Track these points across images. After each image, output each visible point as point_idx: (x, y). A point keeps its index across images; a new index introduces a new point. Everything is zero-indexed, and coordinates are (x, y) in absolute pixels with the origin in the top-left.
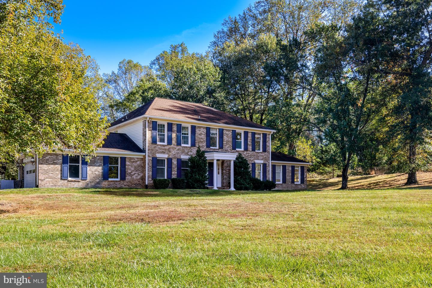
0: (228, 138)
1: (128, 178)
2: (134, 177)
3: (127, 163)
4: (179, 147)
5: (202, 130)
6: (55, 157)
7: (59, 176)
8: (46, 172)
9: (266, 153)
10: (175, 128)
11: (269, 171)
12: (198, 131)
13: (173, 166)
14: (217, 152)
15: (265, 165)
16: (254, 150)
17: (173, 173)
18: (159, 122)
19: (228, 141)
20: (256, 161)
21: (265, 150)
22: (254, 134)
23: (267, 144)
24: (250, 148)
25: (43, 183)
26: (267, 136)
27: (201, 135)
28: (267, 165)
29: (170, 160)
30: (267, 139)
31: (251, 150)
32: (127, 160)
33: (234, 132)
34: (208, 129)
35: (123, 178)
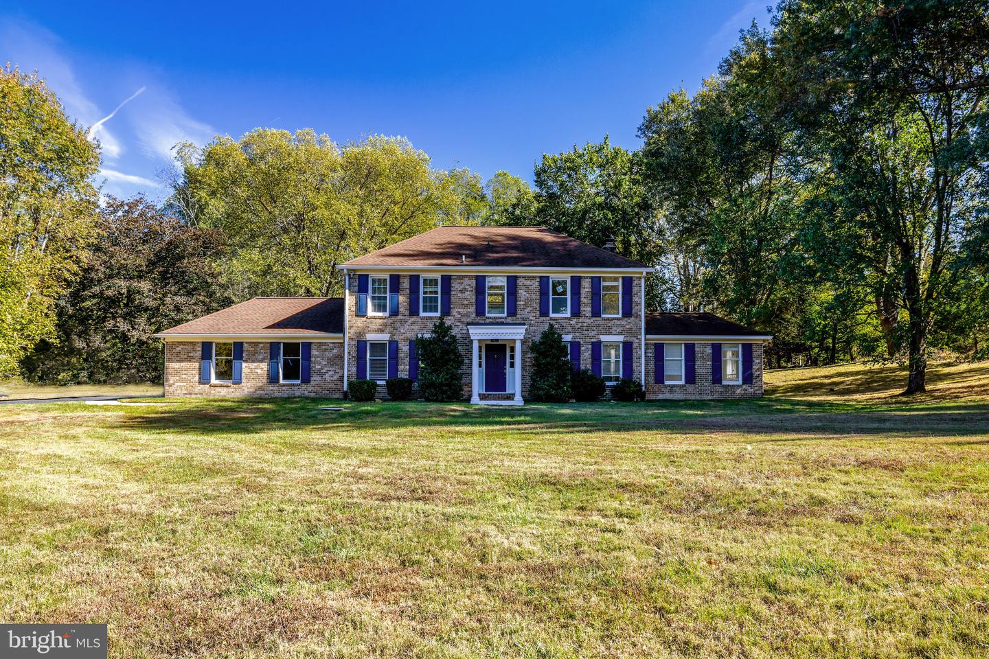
0: (528, 294)
1: (315, 379)
2: (327, 377)
3: (314, 352)
4: (414, 319)
5: (466, 281)
6: (189, 348)
7: (197, 378)
8: (177, 372)
9: (632, 319)
10: (405, 284)
11: (640, 358)
12: (456, 286)
13: (401, 355)
14: (502, 324)
15: (628, 348)
16: (596, 313)
17: (401, 367)
18: (373, 275)
19: (528, 301)
20: (604, 338)
21: (628, 312)
22: (596, 282)
23: (635, 299)
24: (587, 310)
25: (171, 389)
26: (635, 282)
27: (463, 293)
28: (635, 345)
29: (394, 344)
30: (635, 289)
31: (589, 314)
32: (313, 347)
33: (544, 281)
34: (480, 281)
35: (306, 380)
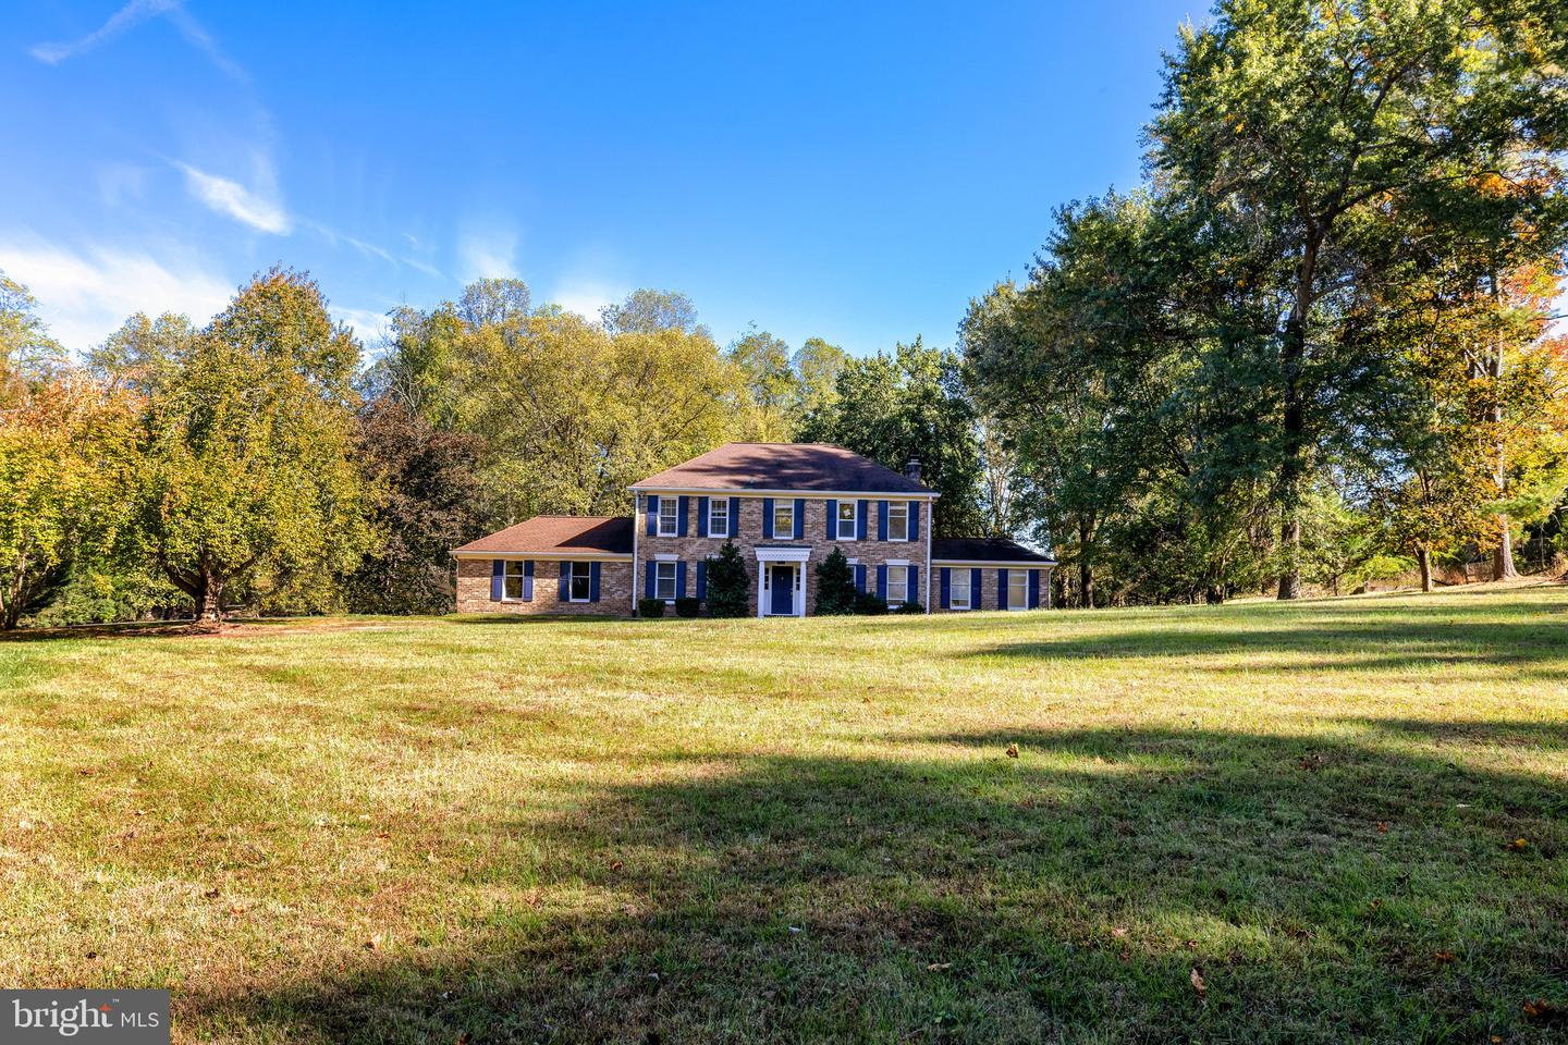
0: (815, 517)
1: (604, 598)
2: (616, 596)
3: (603, 572)
4: (702, 540)
5: (754, 504)
6: (481, 565)
7: (489, 595)
8: (469, 589)
9: (918, 543)
10: (694, 505)
11: (925, 582)
12: (743, 508)
13: (689, 576)
14: (789, 546)
15: (913, 572)
16: (882, 537)
17: (689, 588)
18: (662, 497)
19: (815, 525)
20: (889, 562)
21: (914, 537)
22: (883, 505)
23: (921, 523)
24: (873, 534)
25: (463, 606)
26: (922, 507)
27: (751, 514)
28: (920, 570)
29: (682, 565)
30: (922, 514)
31: (876, 538)
32: (602, 566)
33: (831, 505)
34: (768, 504)
35: (596, 599)
